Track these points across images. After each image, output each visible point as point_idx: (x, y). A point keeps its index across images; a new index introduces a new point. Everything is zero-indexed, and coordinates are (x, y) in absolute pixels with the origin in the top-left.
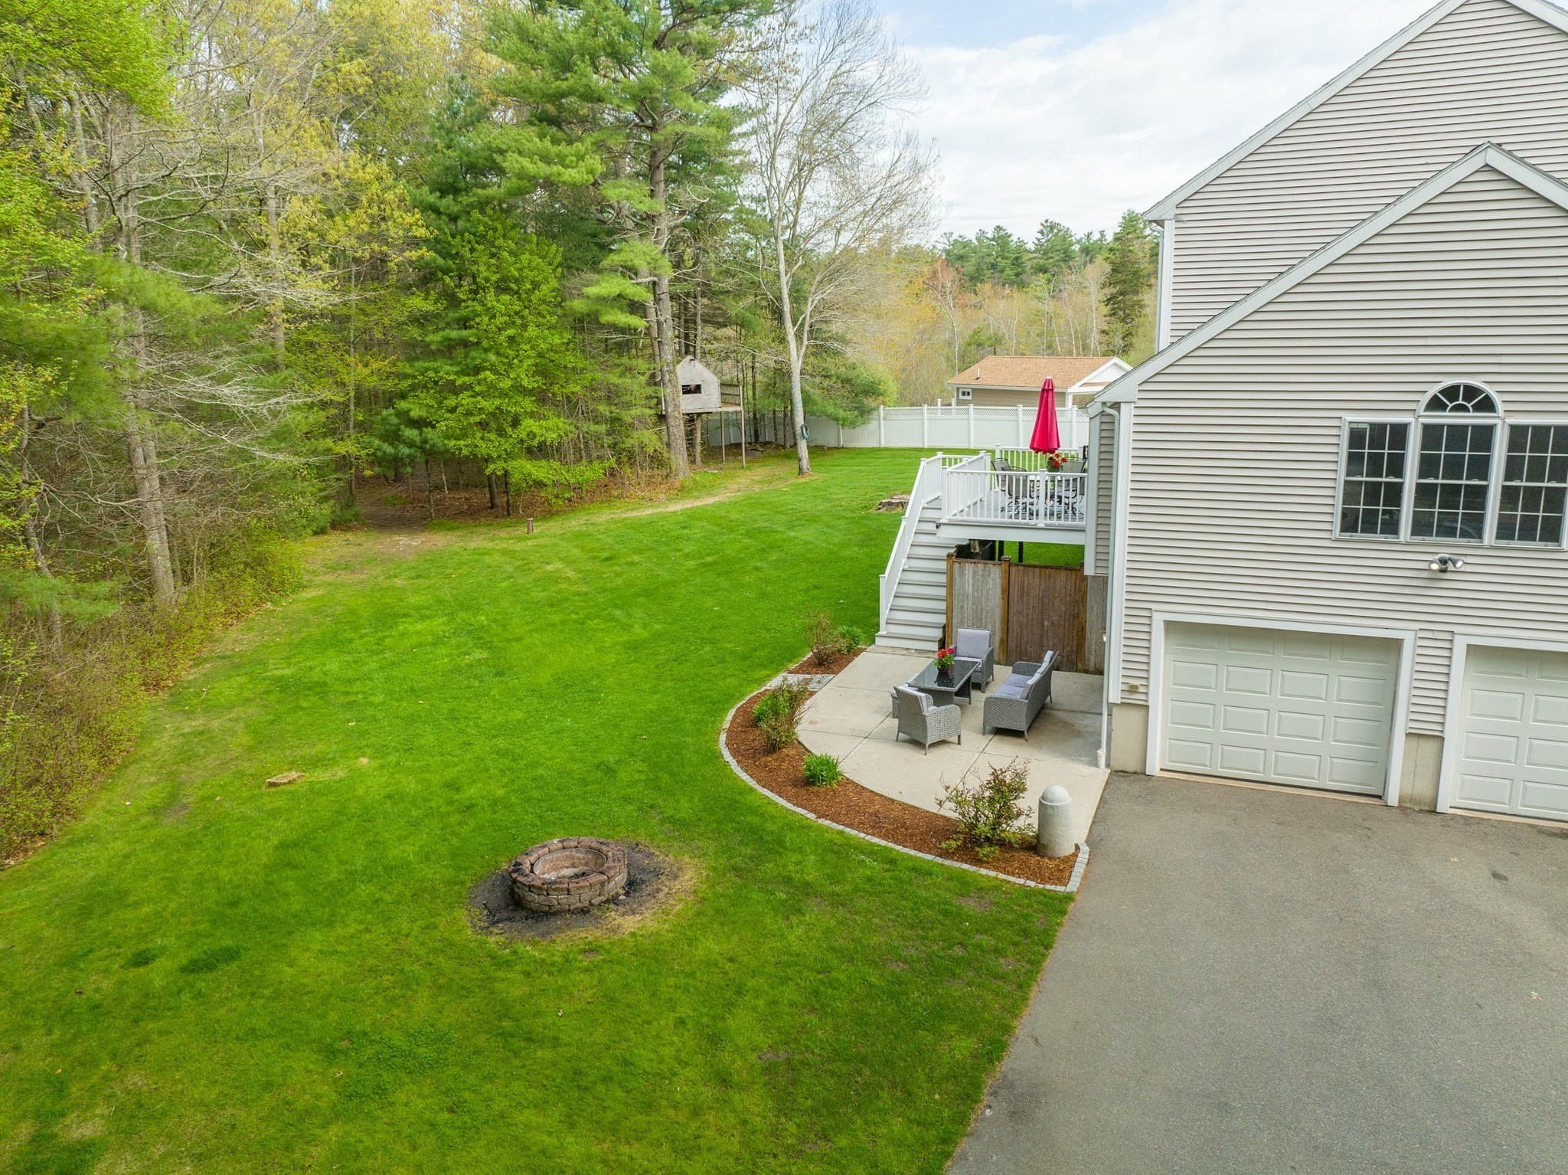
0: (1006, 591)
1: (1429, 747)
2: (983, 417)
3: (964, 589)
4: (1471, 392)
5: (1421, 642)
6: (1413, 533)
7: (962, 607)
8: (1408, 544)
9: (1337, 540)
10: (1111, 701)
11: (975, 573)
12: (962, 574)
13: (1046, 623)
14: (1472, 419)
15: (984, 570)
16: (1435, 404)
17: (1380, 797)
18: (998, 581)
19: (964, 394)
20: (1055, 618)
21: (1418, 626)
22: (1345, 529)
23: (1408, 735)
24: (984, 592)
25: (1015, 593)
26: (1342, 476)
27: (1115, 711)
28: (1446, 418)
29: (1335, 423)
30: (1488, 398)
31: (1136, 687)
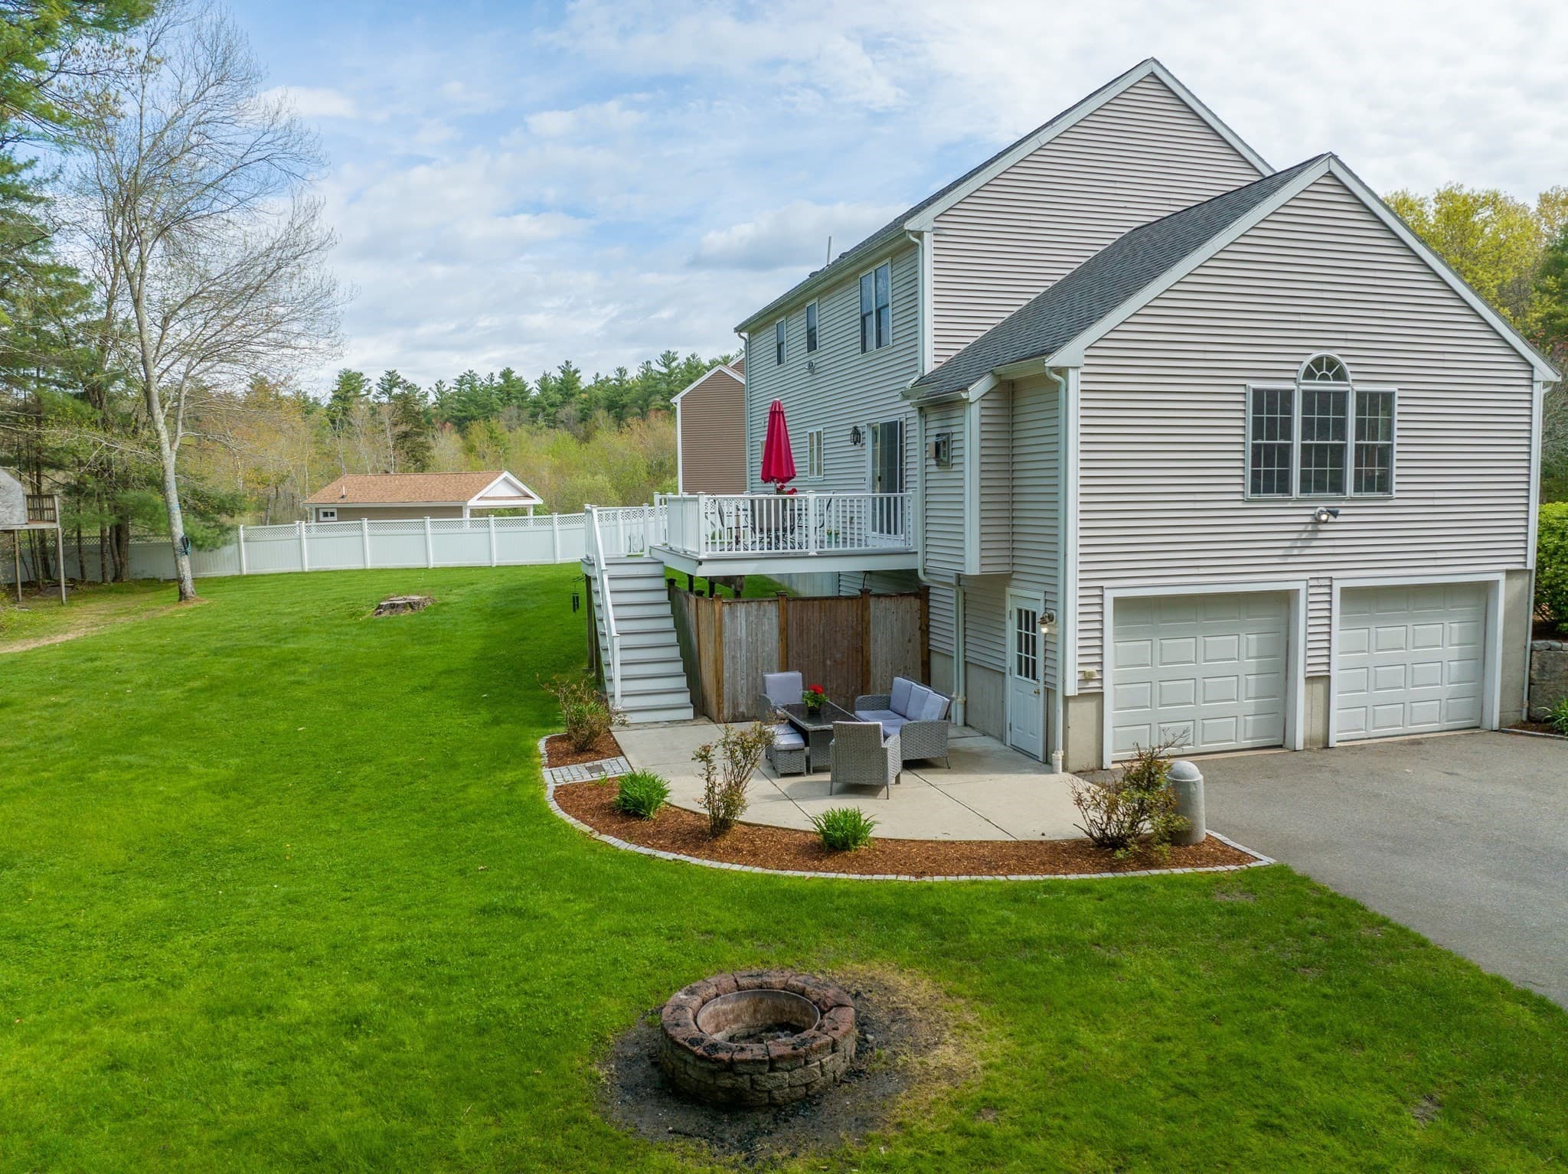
0: (784, 631)
1: (1319, 688)
2: (382, 532)
3: (735, 634)
4: (1332, 363)
5: (1312, 591)
6: (1302, 492)
7: (734, 657)
8: (1298, 500)
9: (1249, 501)
10: (1068, 694)
11: (748, 614)
12: (733, 617)
13: (828, 662)
14: (1332, 386)
15: (758, 610)
16: (1309, 374)
17: (1280, 746)
18: (775, 621)
19: (326, 514)
20: (838, 656)
21: (1307, 576)
22: (1255, 489)
23: (1307, 679)
24: (760, 635)
25: (793, 633)
26: (1250, 441)
27: (1071, 705)
28: (1317, 386)
29: (1241, 390)
30: (1341, 368)
31: (1091, 674)
